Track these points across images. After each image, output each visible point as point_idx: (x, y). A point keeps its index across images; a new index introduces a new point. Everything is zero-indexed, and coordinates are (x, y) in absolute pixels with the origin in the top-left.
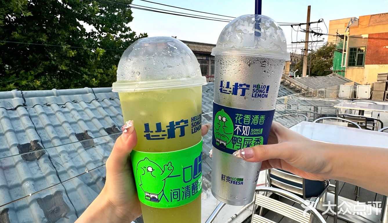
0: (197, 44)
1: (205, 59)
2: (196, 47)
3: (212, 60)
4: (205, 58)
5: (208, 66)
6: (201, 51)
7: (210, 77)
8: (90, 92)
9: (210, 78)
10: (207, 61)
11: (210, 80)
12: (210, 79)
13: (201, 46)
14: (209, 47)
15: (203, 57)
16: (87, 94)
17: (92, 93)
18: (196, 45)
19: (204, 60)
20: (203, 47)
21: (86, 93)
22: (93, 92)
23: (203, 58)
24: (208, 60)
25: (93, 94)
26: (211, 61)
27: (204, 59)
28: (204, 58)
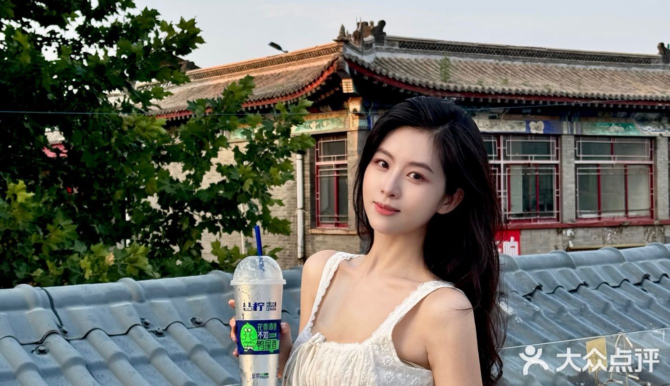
0: (498, 53)
1: (541, 132)
2: (490, 71)
3: (577, 137)
4: (541, 124)
5: (556, 165)
6: (514, 89)
7: (574, 227)
8: (37, 303)
9: (569, 232)
10: (552, 141)
11: (571, 245)
12: (572, 237)
13: (518, 63)
14: (565, 65)
15: (528, 122)
16: (27, 312)
17: (45, 307)
18: (490, 61)
19: (537, 135)
20: (526, 70)
21: (23, 305)
22: (52, 304)
23: (528, 128)
24: (558, 137)
25: (50, 311)
26: (572, 139)
27: (533, 131)
28: (532, 124)
